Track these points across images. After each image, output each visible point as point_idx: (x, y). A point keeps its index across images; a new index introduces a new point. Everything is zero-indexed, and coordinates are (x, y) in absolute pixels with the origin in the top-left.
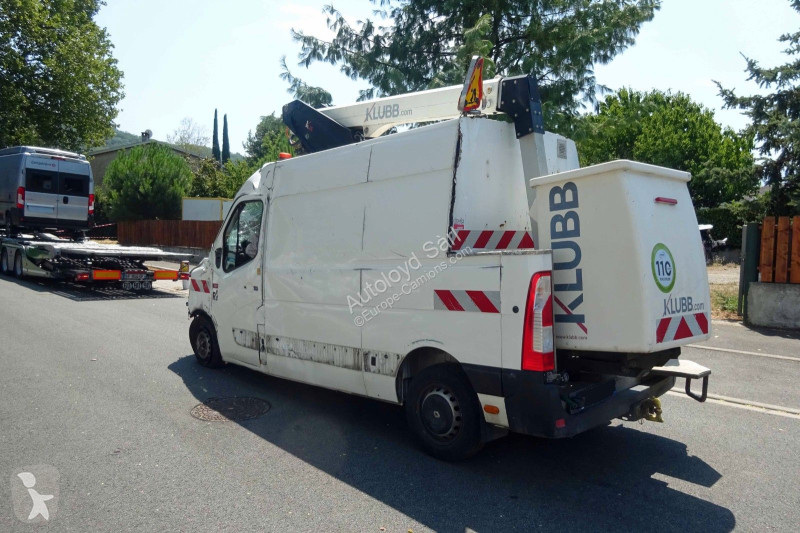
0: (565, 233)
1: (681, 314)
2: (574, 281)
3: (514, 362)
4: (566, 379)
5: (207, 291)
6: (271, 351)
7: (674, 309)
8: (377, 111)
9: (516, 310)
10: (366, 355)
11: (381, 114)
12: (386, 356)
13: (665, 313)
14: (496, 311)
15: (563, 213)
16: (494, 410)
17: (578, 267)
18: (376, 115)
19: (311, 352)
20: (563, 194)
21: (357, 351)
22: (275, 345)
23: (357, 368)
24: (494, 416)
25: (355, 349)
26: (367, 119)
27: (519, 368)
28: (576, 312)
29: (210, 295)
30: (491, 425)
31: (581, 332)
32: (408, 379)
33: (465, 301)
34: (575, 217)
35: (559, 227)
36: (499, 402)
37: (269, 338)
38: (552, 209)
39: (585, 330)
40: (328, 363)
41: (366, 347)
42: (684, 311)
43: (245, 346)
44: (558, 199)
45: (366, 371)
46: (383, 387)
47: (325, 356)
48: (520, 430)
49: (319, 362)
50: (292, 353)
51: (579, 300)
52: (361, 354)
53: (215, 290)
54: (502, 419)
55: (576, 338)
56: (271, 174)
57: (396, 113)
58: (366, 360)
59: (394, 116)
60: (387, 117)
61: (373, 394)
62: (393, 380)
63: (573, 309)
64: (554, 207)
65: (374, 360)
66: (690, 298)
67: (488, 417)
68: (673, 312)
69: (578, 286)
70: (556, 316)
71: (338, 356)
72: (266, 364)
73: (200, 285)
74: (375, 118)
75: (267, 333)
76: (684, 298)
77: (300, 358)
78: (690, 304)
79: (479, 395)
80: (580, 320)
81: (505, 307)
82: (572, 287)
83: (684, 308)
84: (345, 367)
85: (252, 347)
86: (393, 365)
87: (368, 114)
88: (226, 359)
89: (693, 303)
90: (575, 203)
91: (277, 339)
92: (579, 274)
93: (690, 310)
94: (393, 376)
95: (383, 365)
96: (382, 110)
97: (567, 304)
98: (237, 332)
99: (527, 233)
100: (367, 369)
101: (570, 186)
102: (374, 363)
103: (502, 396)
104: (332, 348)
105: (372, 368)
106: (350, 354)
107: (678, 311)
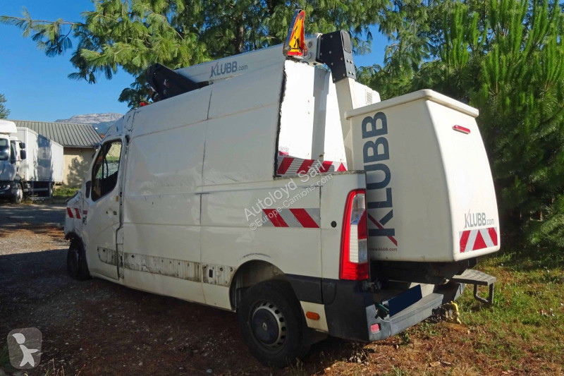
0: (376, 157)
1: (478, 228)
2: (385, 199)
3: (332, 272)
4: (379, 287)
5: (78, 217)
6: (128, 266)
7: (472, 223)
8: (219, 68)
9: (334, 224)
10: (205, 268)
11: (223, 71)
12: (221, 269)
13: (466, 227)
14: (317, 227)
15: (374, 139)
16: (315, 317)
17: (388, 186)
18: (219, 72)
19: (159, 267)
20: (374, 122)
21: (197, 265)
22: (130, 260)
23: (197, 280)
24: (315, 322)
25: (195, 263)
26: (212, 76)
27: (336, 277)
28: (387, 226)
29: (81, 220)
30: (312, 330)
31: (392, 245)
32: (241, 288)
33: (289, 218)
34: (384, 142)
35: (371, 152)
36: (319, 309)
37: (126, 255)
38: (364, 137)
39: (395, 242)
40: (173, 276)
41: (205, 261)
42: (480, 225)
43: (106, 262)
44: (369, 127)
45: (205, 282)
46: (220, 297)
47: (171, 270)
48: (338, 335)
49: (166, 275)
50: (144, 267)
51: (390, 215)
52: (201, 268)
53: (84, 216)
54: (322, 325)
55: (387, 249)
56: (131, 119)
57: (234, 69)
58: (204, 273)
59: (233, 71)
60: (228, 72)
61: (210, 302)
62: (227, 289)
63: (383, 225)
64: (366, 135)
65: (211, 272)
66: (484, 214)
67: (310, 323)
68: (472, 226)
69: (389, 203)
70: (369, 230)
71: (181, 270)
72: (123, 278)
73: (74, 212)
74: (218, 74)
75: (125, 251)
76: (479, 214)
77: (151, 272)
78: (484, 219)
79: (301, 302)
80: (390, 233)
81: (325, 222)
82: (383, 205)
83: (480, 222)
84: (188, 279)
85: (111, 263)
86: (227, 276)
87: (213, 71)
88: (92, 273)
89: (486, 219)
90: (384, 131)
91: (133, 256)
92: (389, 192)
93: (484, 224)
94: (227, 286)
95: (218, 277)
96: (223, 67)
97: (378, 219)
98: (101, 251)
99: (342, 164)
100: (206, 281)
101: (380, 115)
102: (211, 275)
103: (323, 304)
104: (176, 263)
105: (210, 279)
106: (192, 267)
107: (476, 225)
